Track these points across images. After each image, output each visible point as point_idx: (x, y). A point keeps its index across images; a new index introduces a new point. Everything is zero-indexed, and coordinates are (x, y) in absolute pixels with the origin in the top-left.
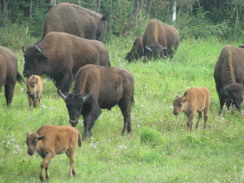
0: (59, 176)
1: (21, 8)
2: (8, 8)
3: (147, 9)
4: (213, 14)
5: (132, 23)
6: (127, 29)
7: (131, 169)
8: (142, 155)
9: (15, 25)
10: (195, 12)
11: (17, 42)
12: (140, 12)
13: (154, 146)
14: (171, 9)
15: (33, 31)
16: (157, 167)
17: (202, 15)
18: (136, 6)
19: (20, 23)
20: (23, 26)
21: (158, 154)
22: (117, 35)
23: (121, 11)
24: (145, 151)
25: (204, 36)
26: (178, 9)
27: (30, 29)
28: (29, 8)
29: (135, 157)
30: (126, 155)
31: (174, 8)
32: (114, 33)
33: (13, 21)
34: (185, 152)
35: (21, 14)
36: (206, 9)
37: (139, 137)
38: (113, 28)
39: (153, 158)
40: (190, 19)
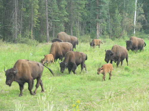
0: (100, 81)
1: (88, 30)
2: (84, 30)
3: (126, 30)
4: (146, 31)
5: (122, 34)
6: (120, 36)
7: (122, 78)
8: (125, 74)
9: (86, 35)
10: (141, 31)
11: (86, 40)
12: (124, 31)
13: (129, 71)
14: (133, 30)
15: (91, 37)
16: (130, 77)
17: (143, 32)
18: (123, 29)
19: (88, 34)
20: (88, 35)
21: (130, 74)
22: (117, 38)
23: (118, 31)
24: (126, 73)
25: (144, 38)
26: (136, 30)
27: (91, 36)
28: (90, 30)
29: (123, 75)
30: (120, 74)
31: (135, 30)
32: (116, 37)
33: (85, 34)
34: (138, 73)
35: (88, 32)
36: (144, 30)
37: (124, 69)
38: (116, 36)
39: (128, 75)
40: (139, 33)
